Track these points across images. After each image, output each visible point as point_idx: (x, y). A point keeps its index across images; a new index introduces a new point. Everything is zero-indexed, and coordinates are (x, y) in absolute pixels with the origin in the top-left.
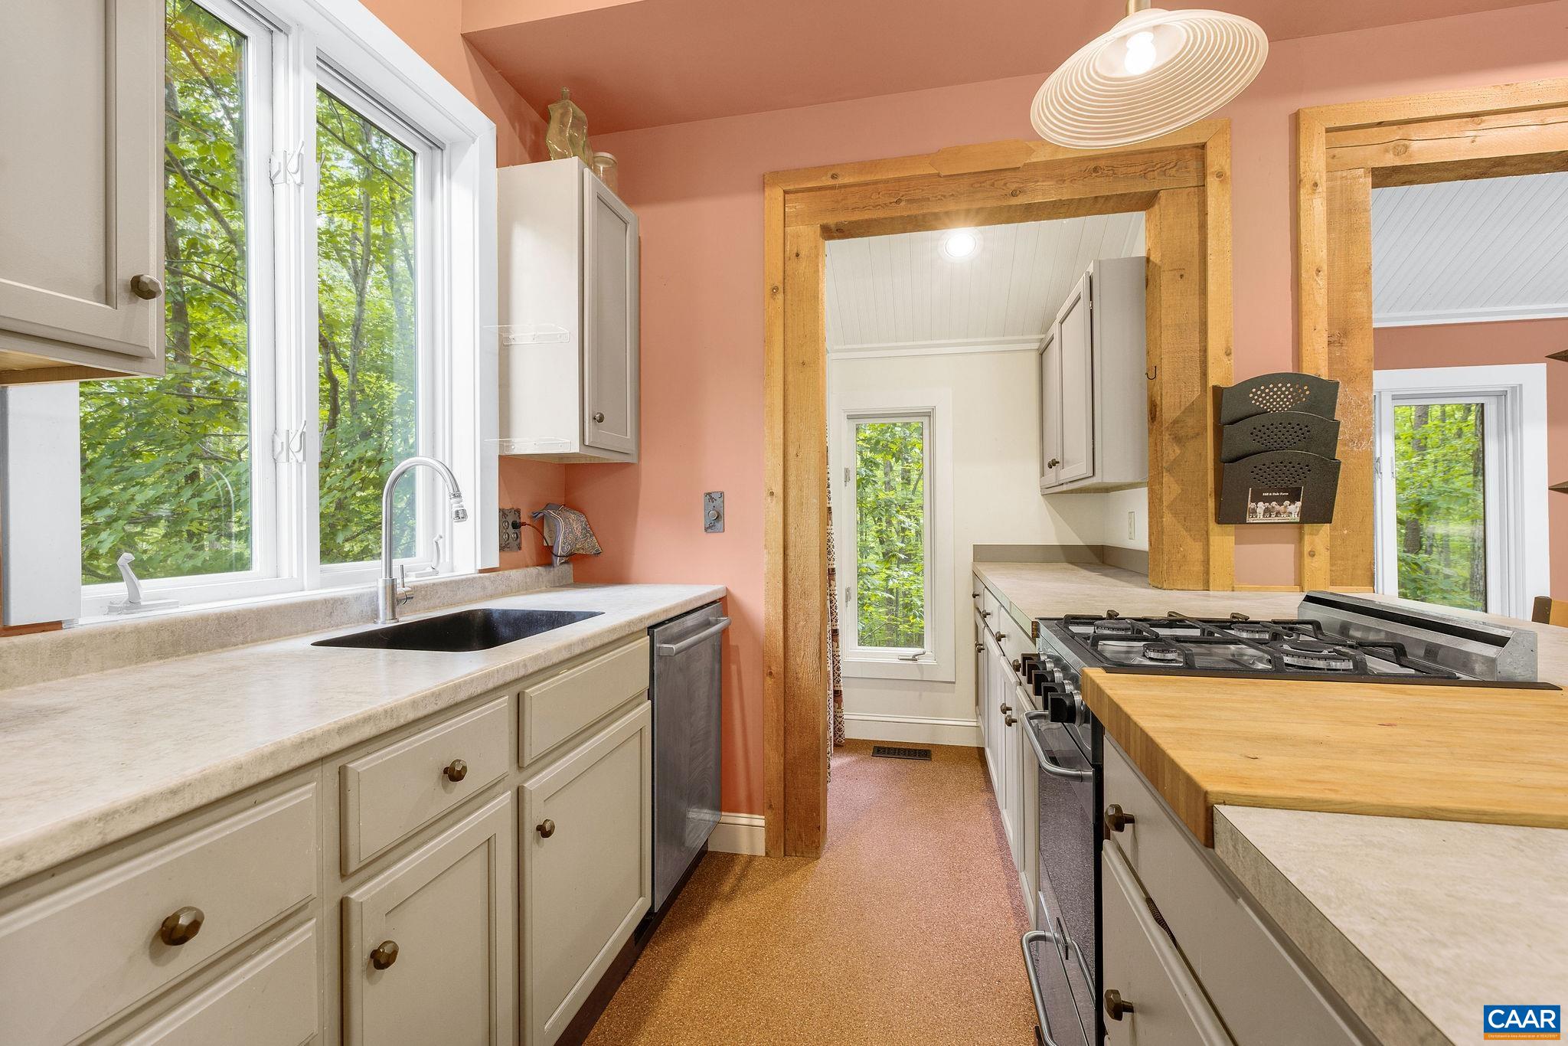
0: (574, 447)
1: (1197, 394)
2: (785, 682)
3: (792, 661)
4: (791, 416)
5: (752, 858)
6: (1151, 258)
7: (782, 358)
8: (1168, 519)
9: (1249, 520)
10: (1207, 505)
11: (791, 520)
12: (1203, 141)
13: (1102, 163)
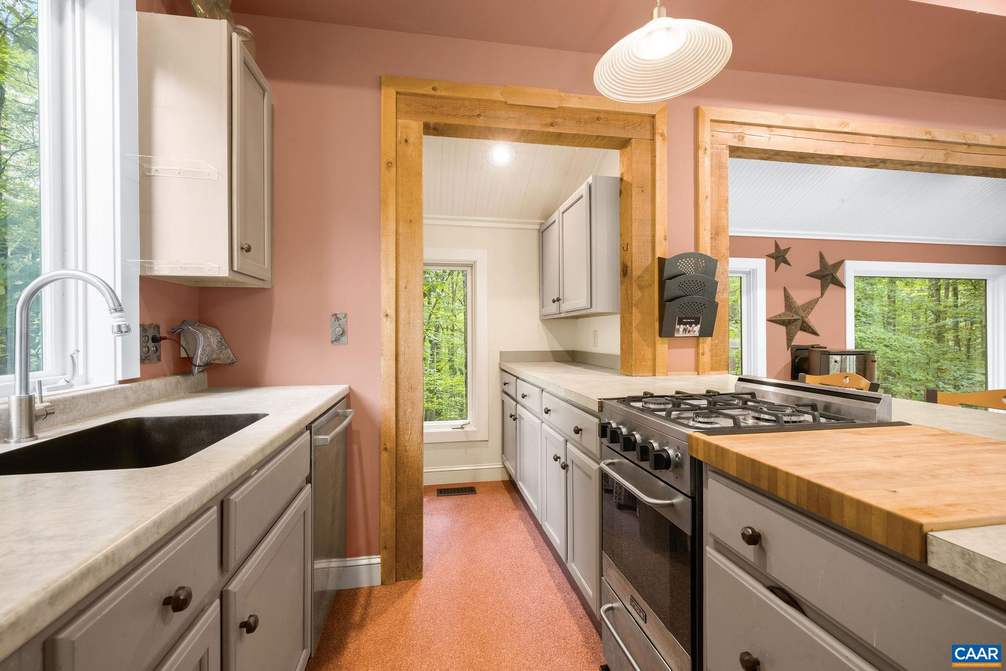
0: (224, 272)
1: (650, 261)
2: (396, 454)
3: (401, 438)
4: (401, 259)
5: (371, 589)
6: (625, 178)
7: (395, 216)
8: (635, 335)
9: (676, 335)
10: (654, 326)
11: (401, 334)
12: (654, 113)
13: (602, 116)
